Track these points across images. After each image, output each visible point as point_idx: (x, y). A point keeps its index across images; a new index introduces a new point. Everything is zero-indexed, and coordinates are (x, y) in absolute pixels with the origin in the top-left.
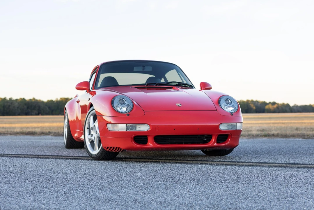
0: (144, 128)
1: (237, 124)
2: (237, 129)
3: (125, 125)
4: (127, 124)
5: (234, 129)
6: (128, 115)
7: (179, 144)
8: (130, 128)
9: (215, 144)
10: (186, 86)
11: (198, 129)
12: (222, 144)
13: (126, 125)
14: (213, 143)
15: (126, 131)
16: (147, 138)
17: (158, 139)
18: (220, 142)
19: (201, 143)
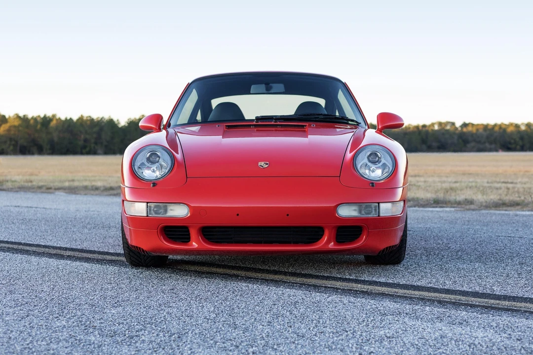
0: (179, 211)
1: (382, 205)
2: (381, 215)
3: (145, 204)
4: (147, 203)
5: (373, 215)
6: (154, 186)
7: (254, 243)
8: (153, 210)
9: (331, 245)
10: (349, 122)
11: (288, 215)
12: (346, 245)
13: (147, 205)
14: (327, 242)
15: (147, 216)
16: (188, 231)
17: (209, 233)
18: (344, 242)
19: (302, 242)
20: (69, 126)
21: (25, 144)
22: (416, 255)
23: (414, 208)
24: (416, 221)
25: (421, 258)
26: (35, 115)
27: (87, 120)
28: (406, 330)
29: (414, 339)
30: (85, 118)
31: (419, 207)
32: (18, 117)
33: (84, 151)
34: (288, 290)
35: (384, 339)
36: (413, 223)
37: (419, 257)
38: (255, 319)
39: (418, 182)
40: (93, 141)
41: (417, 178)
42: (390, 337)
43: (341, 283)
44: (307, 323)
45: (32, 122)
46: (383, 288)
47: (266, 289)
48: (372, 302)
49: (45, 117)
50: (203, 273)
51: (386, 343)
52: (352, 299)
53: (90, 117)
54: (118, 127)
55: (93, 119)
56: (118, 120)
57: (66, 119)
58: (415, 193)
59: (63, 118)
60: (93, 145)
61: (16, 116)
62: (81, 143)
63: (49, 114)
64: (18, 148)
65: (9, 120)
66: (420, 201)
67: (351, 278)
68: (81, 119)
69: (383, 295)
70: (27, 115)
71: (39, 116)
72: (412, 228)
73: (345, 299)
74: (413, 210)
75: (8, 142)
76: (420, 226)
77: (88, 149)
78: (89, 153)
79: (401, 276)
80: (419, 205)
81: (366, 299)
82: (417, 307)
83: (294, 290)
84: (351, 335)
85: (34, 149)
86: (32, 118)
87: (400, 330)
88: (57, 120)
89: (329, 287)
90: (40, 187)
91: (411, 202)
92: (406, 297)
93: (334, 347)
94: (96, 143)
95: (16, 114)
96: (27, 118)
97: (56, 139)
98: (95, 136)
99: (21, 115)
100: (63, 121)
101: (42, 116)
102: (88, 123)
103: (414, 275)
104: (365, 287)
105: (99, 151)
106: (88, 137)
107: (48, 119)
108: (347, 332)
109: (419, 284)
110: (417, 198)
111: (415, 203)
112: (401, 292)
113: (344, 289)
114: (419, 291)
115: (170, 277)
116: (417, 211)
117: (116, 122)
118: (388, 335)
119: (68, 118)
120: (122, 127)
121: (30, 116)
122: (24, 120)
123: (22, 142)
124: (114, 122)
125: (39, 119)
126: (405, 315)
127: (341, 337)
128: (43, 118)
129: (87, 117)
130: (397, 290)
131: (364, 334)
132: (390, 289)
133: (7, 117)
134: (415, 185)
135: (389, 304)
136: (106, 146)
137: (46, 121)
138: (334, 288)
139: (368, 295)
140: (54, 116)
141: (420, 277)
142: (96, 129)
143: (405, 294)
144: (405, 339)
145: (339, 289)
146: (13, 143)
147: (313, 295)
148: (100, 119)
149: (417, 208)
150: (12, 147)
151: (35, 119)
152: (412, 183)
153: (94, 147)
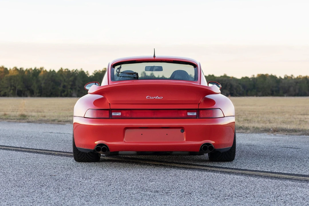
20: (52, 76)
21: (21, 89)
22: (303, 161)
23: (302, 136)
24: (304, 143)
25: (306, 162)
26: (29, 68)
27: (65, 72)
28: (298, 192)
29: (302, 195)
30: (64, 70)
31: (306, 135)
32: (16, 69)
33: (63, 94)
34: (236, 176)
35: (287, 195)
36: (302, 144)
37: (305, 162)
38: (223, 187)
39: (306, 119)
40: (69, 87)
41: (305, 116)
42: (290, 194)
43: (263, 173)
44: (249, 189)
45: (26, 73)
46: (286, 176)
47: (224, 175)
48: (281, 181)
49: (35, 69)
50: (187, 168)
51: (289, 196)
52: (270, 180)
53: (67, 69)
54: (87, 76)
55: (69, 71)
56: (87, 72)
57: (50, 71)
58: (304, 126)
59: (48, 70)
60: (69, 90)
61: (15, 69)
62: (61, 88)
63: (38, 67)
64: (16, 92)
65: (10, 72)
66: (307, 132)
67: (268, 171)
68: (61, 71)
69: (286, 179)
70: (23, 68)
71: (31, 69)
72: (301, 147)
73: (267, 180)
74: (302, 137)
75: (10, 88)
76: (306, 146)
77: (66, 93)
78: (66, 96)
79: (295, 170)
80: (306, 134)
81: (277, 180)
82: (303, 184)
83: (239, 176)
84: (272, 193)
85: (28, 93)
86: (26, 70)
87: (295, 192)
88: (44, 71)
89: (257, 175)
90: (54, 120)
91: (301, 132)
92: (298, 180)
93: (264, 197)
94: (71, 89)
95: (15, 67)
96: (23, 70)
97: (43, 85)
98: (71, 83)
99: (19, 68)
100: (48, 72)
101: (33, 69)
102: (66, 73)
103: (302, 170)
104: (276, 175)
105: (74, 95)
106: (65, 84)
107: (38, 71)
108: (269, 192)
109: (305, 174)
110: (305, 129)
111: (304, 133)
112: (296, 177)
113: (265, 176)
114: (305, 177)
115: (171, 170)
116: (305, 137)
117: (86, 73)
118: (289, 193)
119: (52, 70)
120: (90, 76)
121: (25, 69)
122: (21, 71)
123: (19, 87)
124: (85, 73)
125: (31, 71)
126: (297, 186)
127: (267, 194)
128: (33, 70)
129: (65, 70)
130: (293, 177)
131: (278, 193)
132: (289, 176)
133: (8, 69)
134: (304, 121)
135: (289, 182)
136: (79, 91)
137: (36, 73)
138: (260, 175)
139: (278, 178)
140: (41, 69)
141: (305, 171)
142: (72, 78)
143: (297, 178)
144: (297, 195)
145: (262, 176)
146: (13, 88)
147: (249, 178)
148: (74, 71)
149: (305, 136)
150: (12, 91)
151: (28, 71)
152: (302, 120)
153: (70, 92)
